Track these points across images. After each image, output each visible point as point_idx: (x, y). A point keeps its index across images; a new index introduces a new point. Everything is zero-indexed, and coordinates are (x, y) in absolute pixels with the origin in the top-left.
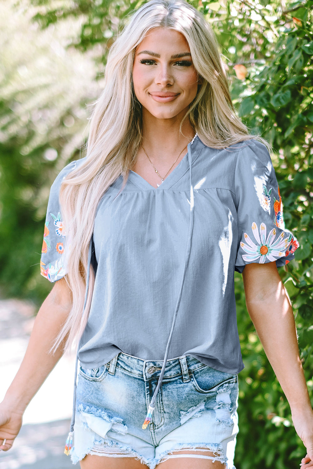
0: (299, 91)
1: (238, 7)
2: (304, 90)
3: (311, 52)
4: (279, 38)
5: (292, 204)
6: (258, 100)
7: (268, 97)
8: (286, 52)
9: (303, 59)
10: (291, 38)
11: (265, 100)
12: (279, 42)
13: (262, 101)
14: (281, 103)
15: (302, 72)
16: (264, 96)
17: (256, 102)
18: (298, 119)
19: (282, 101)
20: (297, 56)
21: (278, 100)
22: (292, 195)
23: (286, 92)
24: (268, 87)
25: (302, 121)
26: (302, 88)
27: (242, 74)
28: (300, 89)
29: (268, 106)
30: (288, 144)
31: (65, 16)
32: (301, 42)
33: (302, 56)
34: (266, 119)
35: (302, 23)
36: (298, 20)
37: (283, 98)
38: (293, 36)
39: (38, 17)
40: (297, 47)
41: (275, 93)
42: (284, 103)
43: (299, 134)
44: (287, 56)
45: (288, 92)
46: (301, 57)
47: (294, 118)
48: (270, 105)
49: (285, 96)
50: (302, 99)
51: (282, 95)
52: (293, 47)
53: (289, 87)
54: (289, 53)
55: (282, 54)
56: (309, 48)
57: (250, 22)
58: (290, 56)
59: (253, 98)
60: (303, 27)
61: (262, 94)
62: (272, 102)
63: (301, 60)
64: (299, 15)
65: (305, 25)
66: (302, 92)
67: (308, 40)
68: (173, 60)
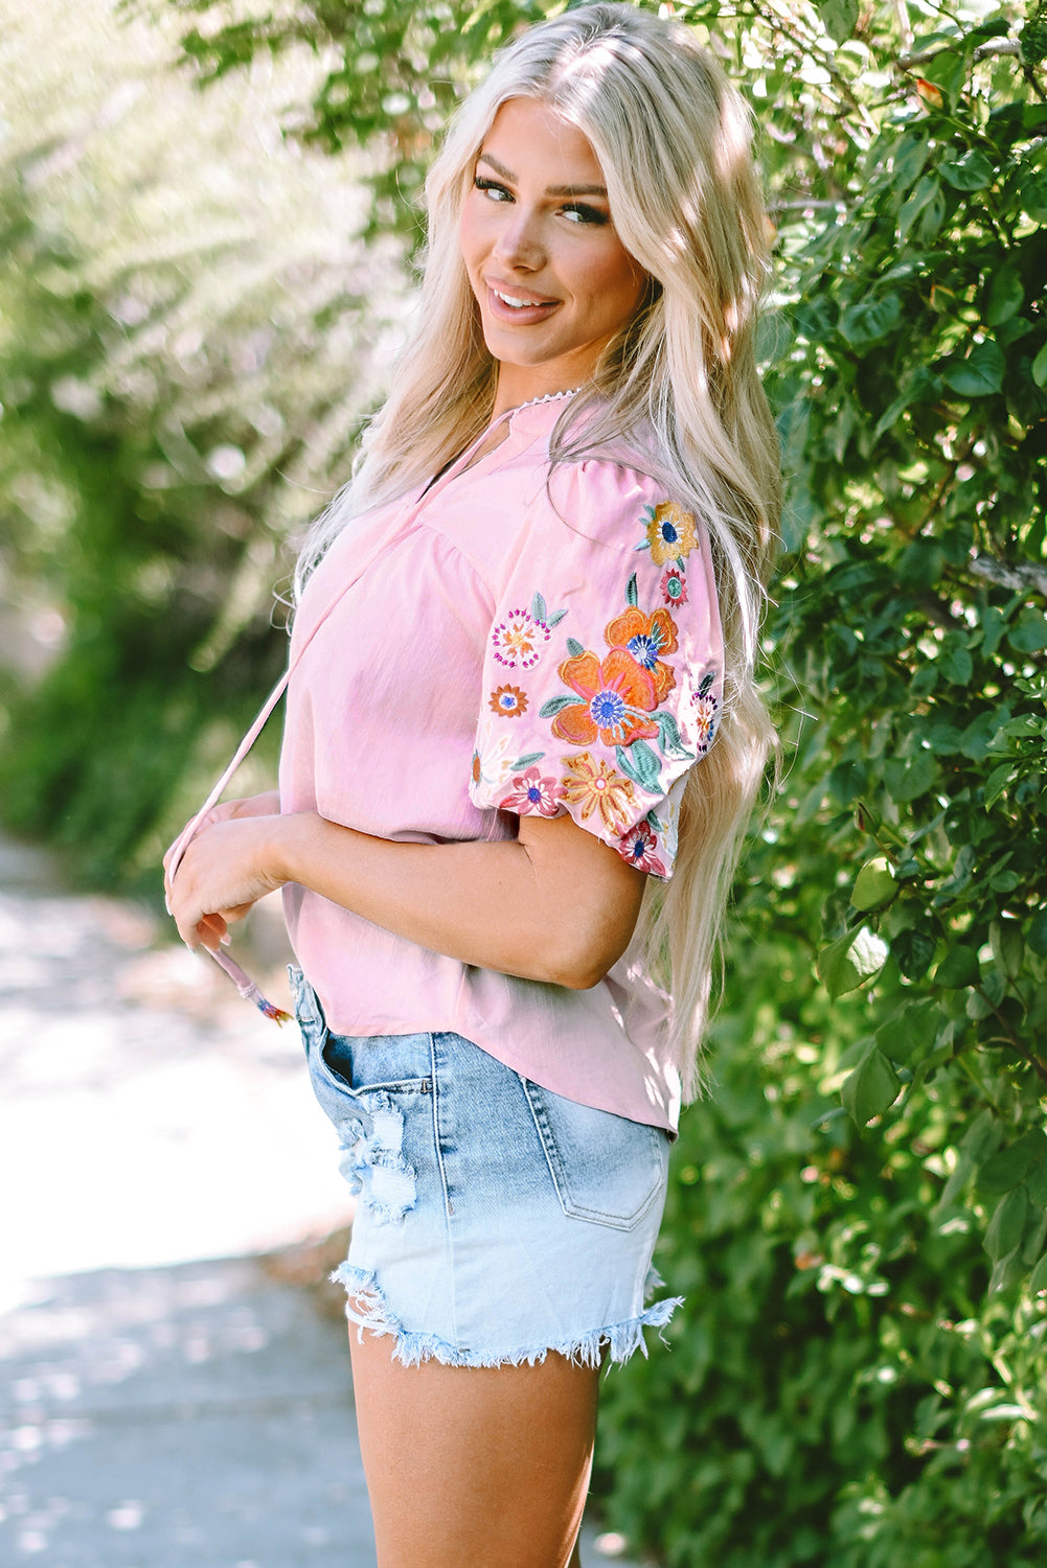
0: (924, 299)
1: (766, 43)
2: (940, 295)
3: (966, 184)
4: (876, 138)
5: (890, 633)
6: (804, 322)
7: (833, 313)
8: (896, 181)
9: (942, 204)
10: (911, 138)
11: (822, 319)
12: (877, 149)
13: (814, 321)
14: (867, 331)
15: (944, 243)
16: (823, 308)
17: (798, 327)
18: (919, 381)
19: (872, 325)
20: (926, 197)
21: (859, 321)
22: (893, 606)
23: (884, 299)
24: (838, 282)
25: (930, 388)
26: (933, 291)
28: (928, 295)
29: (832, 339)
30: (892, 452)
32: (939, 154)
33: (941, 193)
34: (831, 377)
35: (945, 96)
36: (931, 89)
37: (875, 317)
38: (919, 137)
40: (928, 166)
41: (856, 300)
42: (878, 332)
44: (897, 195)
45: (894, 301)
46: (938, 196)
47: (907, 379)
48: (836, 333)
49: (881, 310)
50: (937, 322)
51: (875, 307)
52: (918, 168)
53: (895, 285)
54: (905, 184)
55: (882, 186)
56: (962, 173)
57: (798, 86)
58: (907, 194)
59: (790, 311)
60: (947, 110)
61: (818, 302)
62: (843, 328)
63: (937, 208)
64: (938, 76)
65: (953, 103)
66: (933, 303)
67: (961, 147)
68: (551, 198)
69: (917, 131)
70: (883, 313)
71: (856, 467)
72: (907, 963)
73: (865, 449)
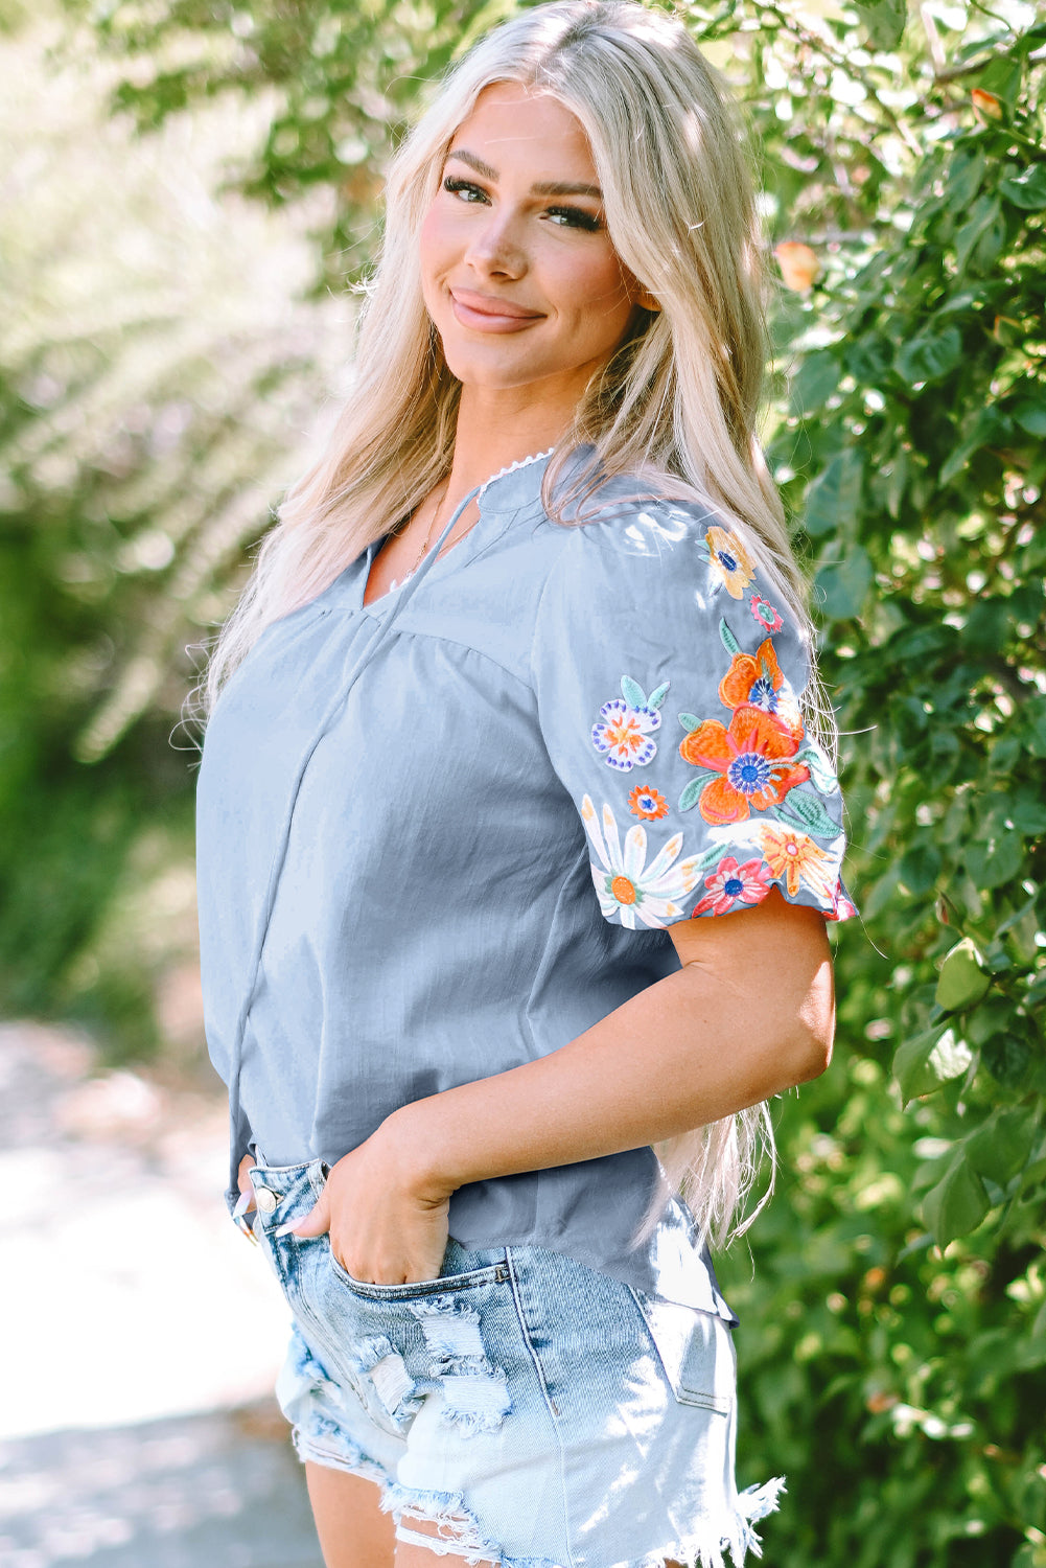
0: (987, 332)
1: (791, 60)
2: (1005, 326)
3: (1030, 202)
4: (921, 161)
5: (960, 703)
6: (854, 362)
7: (887, 351)
8: (947, 205)
9: (1002, 225)
10: (964, 156)
11: (875, 359)
12: (925, 169)
13: (865, 361)
14: (927, 370)
15: (998, 272)
16: (875, 346)
17: (846, 368)
18: (985, 422)
19: (932, 362)
20: (986, 217)
21: (917, 359)
22: (960, 673)
23: (943, 333)
24: (883, 318)
25: (999, 429)
26: (998, 323)
27: (800, 273)
28: (991, 326)
29: (886, 381)
30: (951, 504)
31: (213, 89)
32: (995, 172)
33: (1001, 216)
34: (876, 423)
35: (1003, 106)
36: (988, 99)
37: (934, 353)
38: (972, 153)
39: (126, 95)
40: (982, 189)
41: (909, 336)
42: (939, 370)
43: (986, 473)
44: (948, 218)
45: (954, 334)
46: (997, 219)
47: (969, 422)
48: (893, 375)
49: (940, 347)
50: (997, 356)
51: (934, 342)
52: (972, 189)
53: (958, 318)
54: (958, 207)
55: (932, 209)
56: (1025, 191)
57: (827, 106)
58: (961, 218)
59: (835, 352)
60: (1005, 122)
61: (867, 341)
62: (900, 367)
63: (996, 231)
64: (994, 84)
65: (1011, 114)
66: (997, 336)
67: (1021, 164)
68: (537, 198)
69: (969, 146)
70: (942, 347)
71: (910, 522)
72: (1000, 1069)
73: (919, 500)
